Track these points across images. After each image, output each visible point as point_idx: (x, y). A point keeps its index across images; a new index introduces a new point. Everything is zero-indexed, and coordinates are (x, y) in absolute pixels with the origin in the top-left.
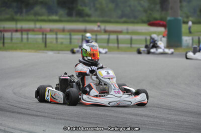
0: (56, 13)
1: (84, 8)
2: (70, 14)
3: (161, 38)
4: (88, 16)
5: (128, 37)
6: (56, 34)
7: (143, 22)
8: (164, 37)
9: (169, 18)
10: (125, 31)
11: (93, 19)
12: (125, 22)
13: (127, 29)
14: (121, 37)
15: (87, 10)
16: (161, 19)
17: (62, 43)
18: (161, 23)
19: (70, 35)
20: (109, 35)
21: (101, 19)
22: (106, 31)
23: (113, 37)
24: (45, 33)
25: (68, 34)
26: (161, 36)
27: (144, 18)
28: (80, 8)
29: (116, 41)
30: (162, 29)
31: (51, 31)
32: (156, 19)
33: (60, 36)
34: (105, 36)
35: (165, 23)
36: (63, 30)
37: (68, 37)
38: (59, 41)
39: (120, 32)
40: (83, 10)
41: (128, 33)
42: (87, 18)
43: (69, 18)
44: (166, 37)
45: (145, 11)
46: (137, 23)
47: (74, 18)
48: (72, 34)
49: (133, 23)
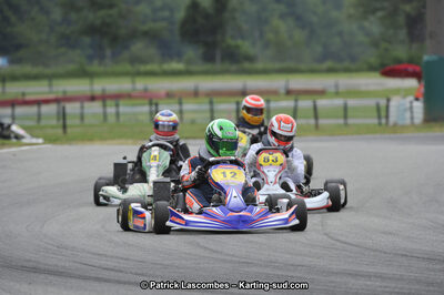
0: (179, 56)
1: (240, 42)
2: (209, 58)
3: (411, 102)
4: (250, 59)
5: (339, 102)
6: (180, 104)
7: (371, 68)
8: (417, 99)
9: (426, 58)
10: (332, 90)
11: (259, 65)
12: (331, 71)
13: (337, 86)
14: (322, 102)
15: (246, 46)
16: (411, 61)
17: (193, 122)
18: (410, 69)
19: (211, 103)
20: (296, 100)
21: (277, 65)
22: (289, 92)
23: (306, 104)
24: (154, 101)
25: (207, 100)
26: (411, 98)
27: (374, 60)
28: (231, 42)
29: (312, 113)
30: (412, 83)
31: (169, 95)
32: (399, 61)
33: (188, 106)
34: (289, 103)
35: (418, 69)
36: (196, 94)
37: (207, 107)
38: (187, 116)
39: (322, 93)
40: (237, 47)
41: (337, 94)
42: (247, 65)
43: (208, 66)
44: (421, 99)
45: (375, 44)
46: (358, 70)
47: (218, 66)
48: (215, 100)
49: (347, 70)
